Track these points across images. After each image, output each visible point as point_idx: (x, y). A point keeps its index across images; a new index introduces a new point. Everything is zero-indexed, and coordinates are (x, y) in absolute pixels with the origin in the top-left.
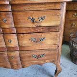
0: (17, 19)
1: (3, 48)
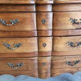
0: (57, 20)
1: (34, 53)
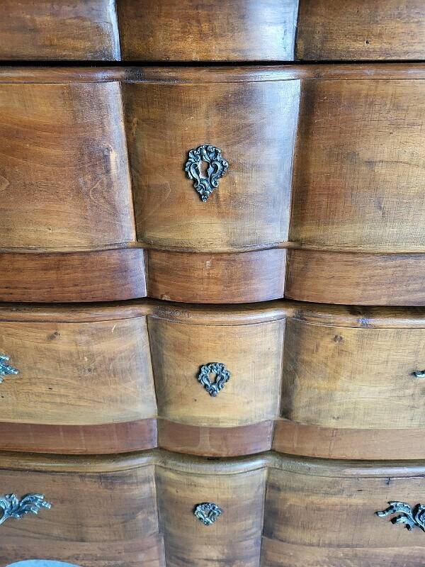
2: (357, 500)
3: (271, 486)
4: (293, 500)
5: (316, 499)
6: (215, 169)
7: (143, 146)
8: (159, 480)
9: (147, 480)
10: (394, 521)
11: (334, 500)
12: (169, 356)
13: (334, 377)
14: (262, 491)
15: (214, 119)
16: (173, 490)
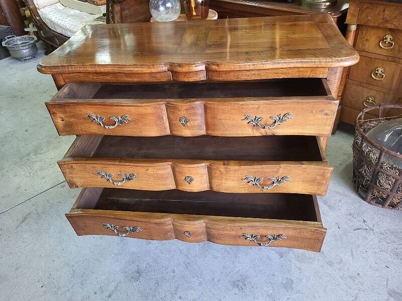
0: (214, 118)
2: (233, 233)
3: (207, 227)
4: (214, 232)
5: (221, 232)
6: (186, 121)
7: (171, 116)
8: (173, 224)
9: (170, 224)
10: (246, 239)
11: (226, 232)
12: (178, 174)
13: (221, 180)
14: (205, 229)
15: (185, 112)
16: (178, 228)
